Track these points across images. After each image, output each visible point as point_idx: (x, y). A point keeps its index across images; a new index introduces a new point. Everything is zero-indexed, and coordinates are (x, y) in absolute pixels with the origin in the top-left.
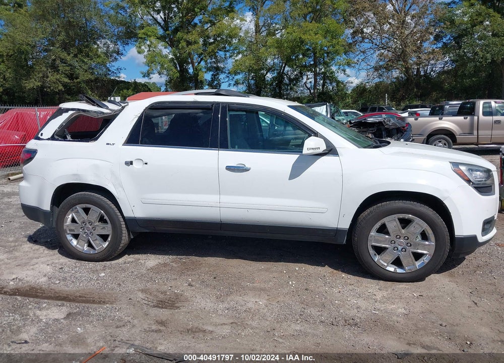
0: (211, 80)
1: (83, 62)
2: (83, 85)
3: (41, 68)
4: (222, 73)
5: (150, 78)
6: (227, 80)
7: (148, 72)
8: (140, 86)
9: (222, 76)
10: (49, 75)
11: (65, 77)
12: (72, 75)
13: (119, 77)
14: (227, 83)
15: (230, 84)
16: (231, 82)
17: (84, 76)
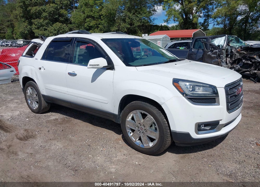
0: (204, 23)
1: (137, 16)
2: (137, 28)
3: (118, 21)
4: (211, 18)
5: (168, 23)
6: (213, 22)
7: (167, 20)
8: (164, 28)
9: (210, 20)
10: (121, 24)
11: (128, 25)
12: (131, 23)
13: (153, 23)
14: (213, 24)
15: (214, 24)
16: (215, 23)
17: (137, 24)
